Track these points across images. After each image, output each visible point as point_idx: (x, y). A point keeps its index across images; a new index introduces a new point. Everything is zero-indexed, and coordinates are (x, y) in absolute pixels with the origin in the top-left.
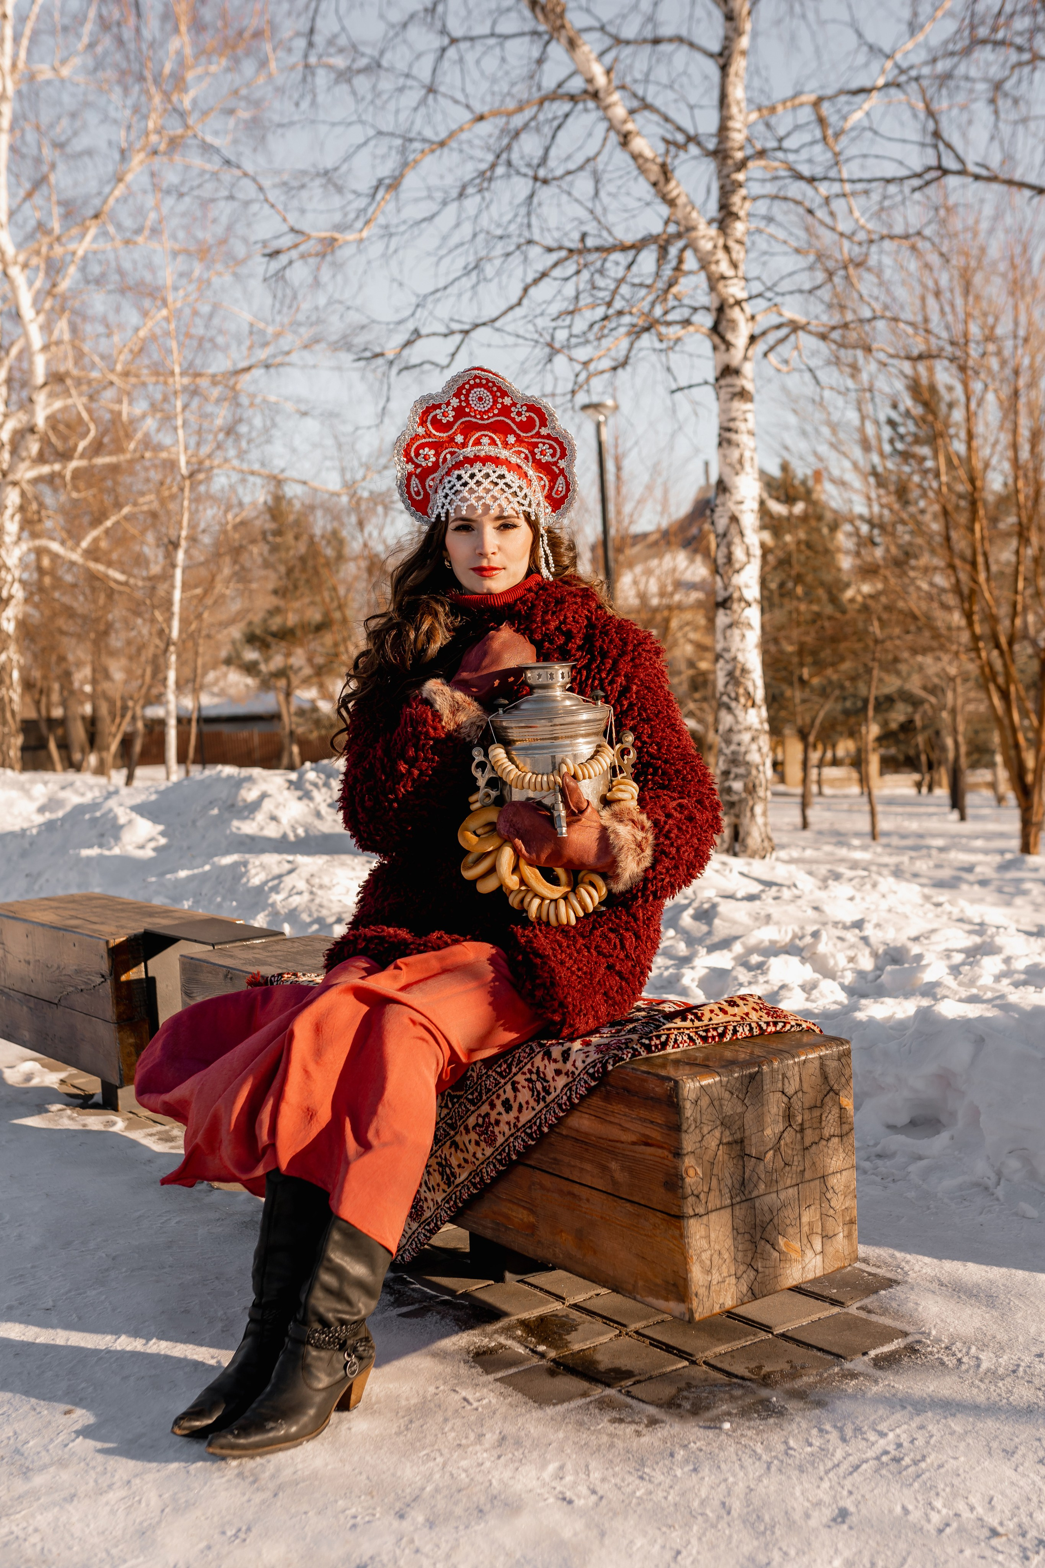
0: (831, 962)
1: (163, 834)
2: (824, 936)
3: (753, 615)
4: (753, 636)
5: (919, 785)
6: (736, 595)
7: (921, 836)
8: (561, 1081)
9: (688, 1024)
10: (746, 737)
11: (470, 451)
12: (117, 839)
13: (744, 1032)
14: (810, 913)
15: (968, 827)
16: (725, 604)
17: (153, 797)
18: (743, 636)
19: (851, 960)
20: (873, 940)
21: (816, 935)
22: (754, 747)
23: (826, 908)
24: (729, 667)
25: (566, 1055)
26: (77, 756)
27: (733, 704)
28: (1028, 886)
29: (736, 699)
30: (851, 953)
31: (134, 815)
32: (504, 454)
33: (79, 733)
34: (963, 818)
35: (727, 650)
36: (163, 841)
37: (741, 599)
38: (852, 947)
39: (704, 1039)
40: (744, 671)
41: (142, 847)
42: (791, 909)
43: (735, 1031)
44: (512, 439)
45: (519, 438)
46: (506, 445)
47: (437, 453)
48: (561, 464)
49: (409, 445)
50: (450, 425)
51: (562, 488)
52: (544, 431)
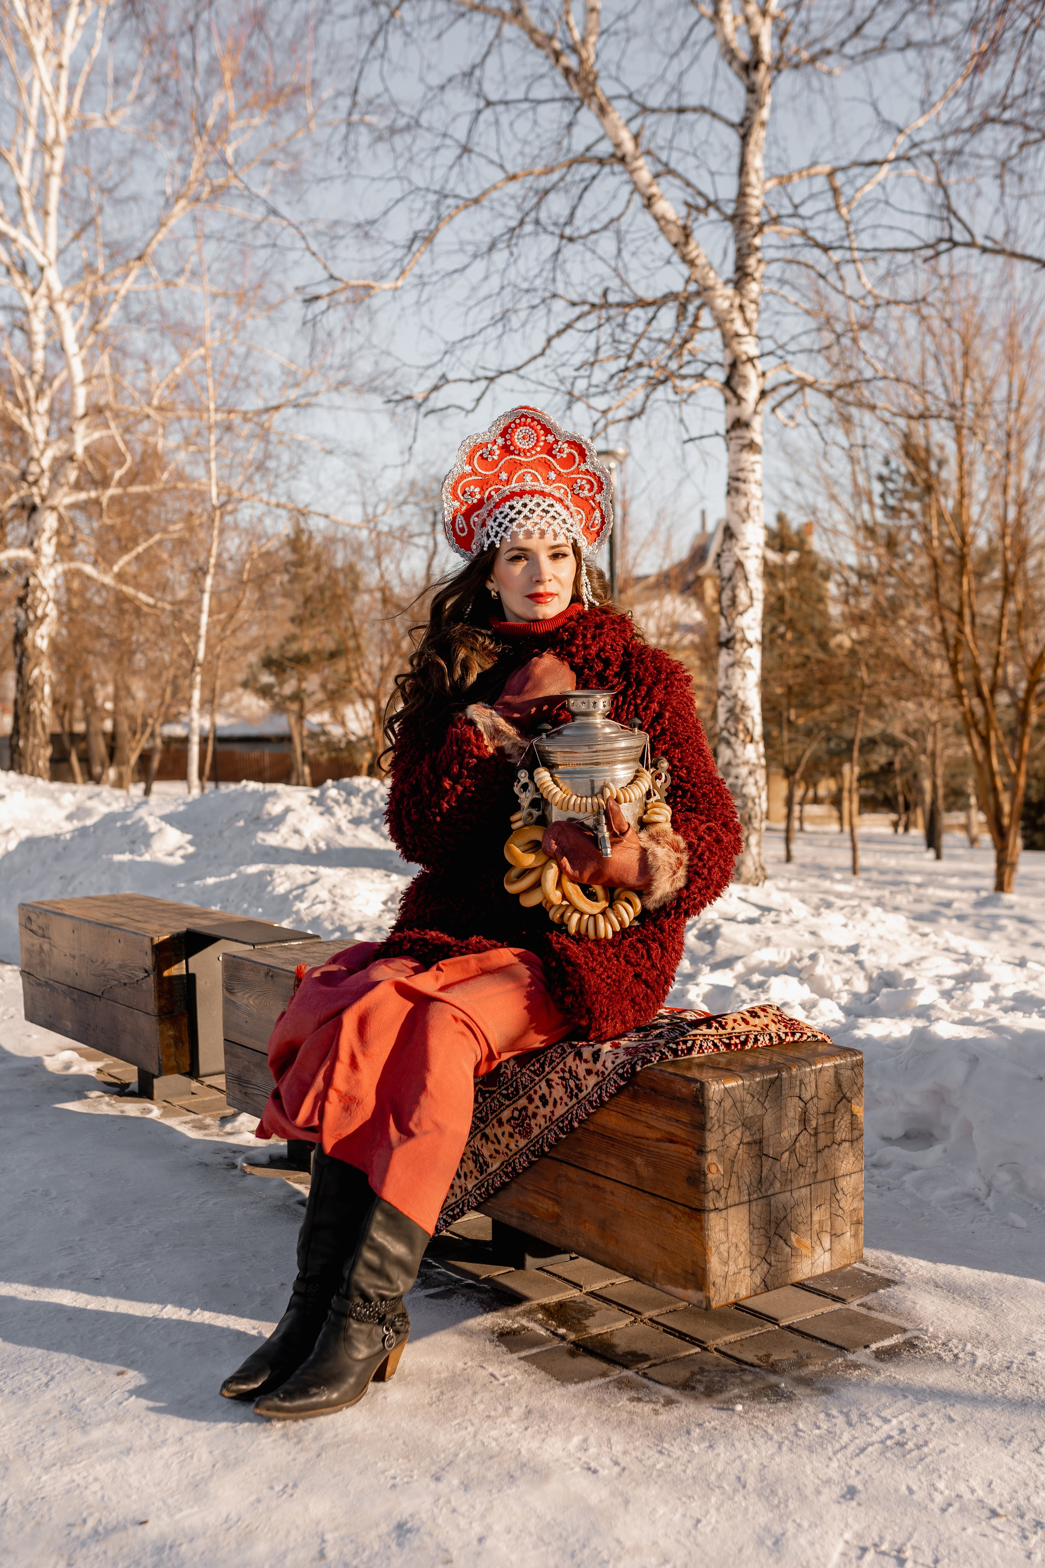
0: (828, 984)
1: (191, 843)
2: (822, 959)
3: (754, 655)
4: (753, 676)
5: (895, 825)
6: (739, 636)
7: (899, 872)
8: (592, 1080)
9: (712, 1031)
10: (744, 771)
11: (515, 486)
12: (148, 846)
13: (764, 1041)
14: (807, 937)
15: (943, 865)
16: (728, 644)
17: (182, 808)
18: (744, 675)
19: (847, 982)
20: (867, 964)
21: (813, 957)
22: (751, 780)
23: (823, 933)
24: (730, 704)
25: (596, 1056)
26: (97, 770)
27: (733, 739)
28: (1004, 922)
29: (736, 735)
30: (847, 976)
31: (163, 824)
32: (548, 489)
33: (100, 747)
34: (938, 857)
35: (728, 687)
36: (191, 849)
37: (744, 640)
38: (848, 970)
39: (728, 1046)
40: (744, 708)
41: (171, 854)
42: (789, 932)
43: (756, 1040)
44: (553, 475)
45: (559, 474)
46: (547, 481)
47: (482, 490)
48: (598, 498)
49: (457, 483)
50: (495, 463)
51: (598, 521)
52: (583, 467)
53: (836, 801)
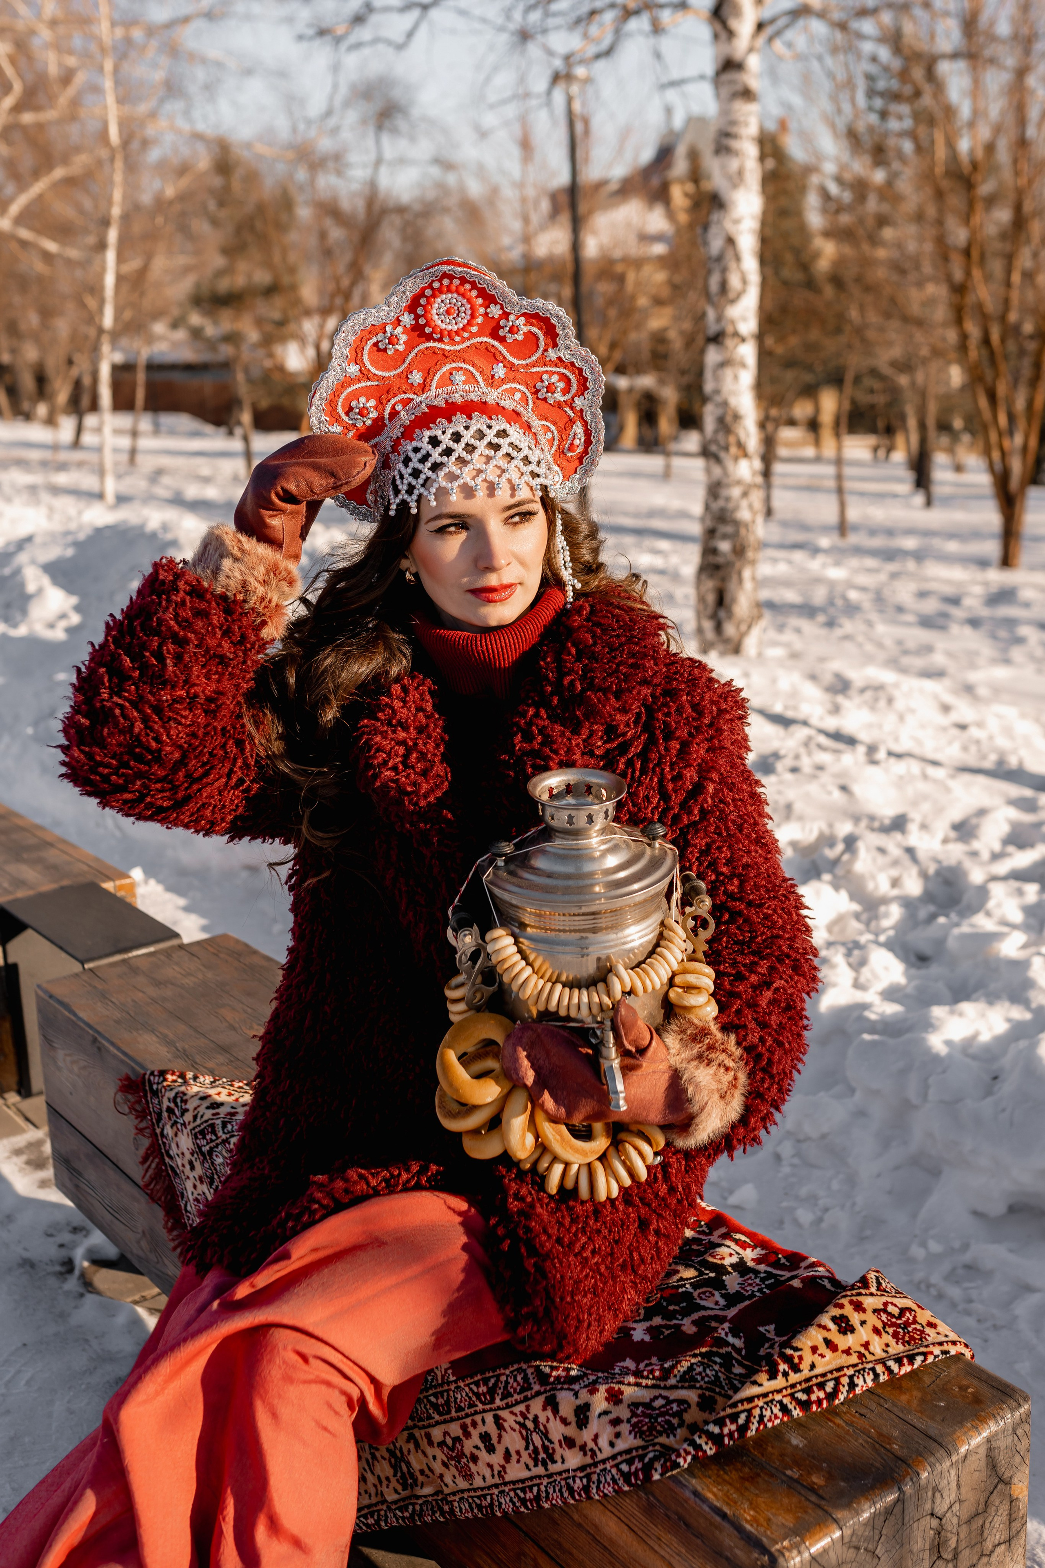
0: (870, 886)
1: (77, 609)
2: (861, 845)
3: (748, 352)
4: (747, 377)
5: (875, 449)
6: (729, 329)
8: (574, 1459)
10: (736, 492)
11: (436, 395)
12: (24, 612)
14: (837, 794)
15: (936, 517)
16: (717, 339)
17: (70, 552)
18: (736, 378)
19: (895, 883)
20: (921, 855)
21: (850, 842)
22: (744, 503)
24: (719, 412)
26: (25, 405)
27: (722, 455)
28: (1024, 630)
29: (726, 448)
30: (894, 872)
31: (46, 581)
32: (492, 396)
34: (929, 503)
35: (717, 392)
36: (75, 619)
37: (736, 334)
38: (895, 863)
40: (737, 417)
41: (51, 626)
42: (813, 788)
44: (500, 371)
45: (511, 367)
46: (491, 381)
47: (380, 404)
48: (579, 402)
49: (336, 394)
50: (401, 357)
51: (579, 441)
52: (552, 354)
53: (813, 425)
